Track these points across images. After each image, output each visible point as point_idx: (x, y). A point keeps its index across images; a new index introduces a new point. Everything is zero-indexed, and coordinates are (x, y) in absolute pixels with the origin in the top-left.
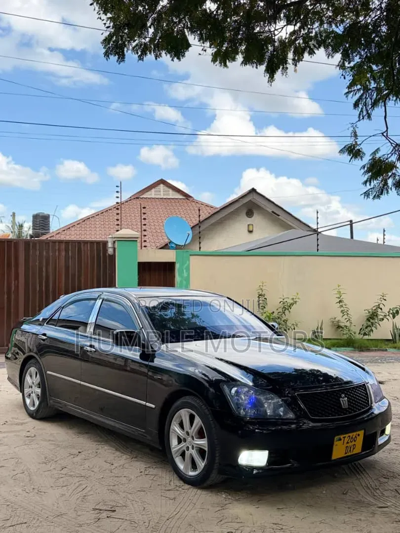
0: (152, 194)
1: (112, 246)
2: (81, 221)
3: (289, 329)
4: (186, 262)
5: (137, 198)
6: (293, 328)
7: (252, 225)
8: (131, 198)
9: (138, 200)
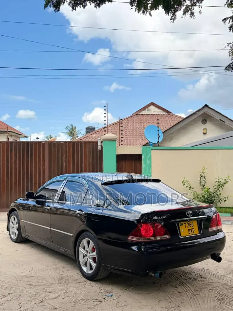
0: (146, 112)
1: (101, 145)
2: (99, 130)
3: (222, 201)
4: (149, 154)
5: (136, 115)
6: (225, 200)
7: (206, 129)
8: (133, 115)
9: (137, 116)
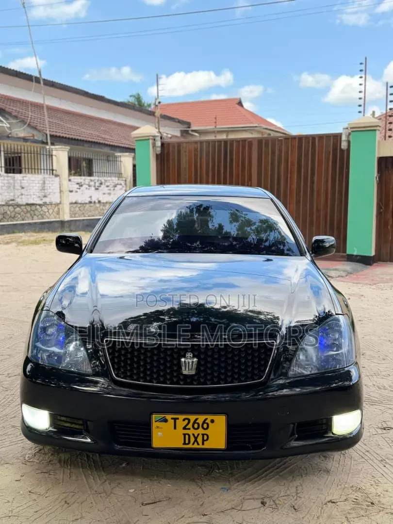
1: (347, 139)
